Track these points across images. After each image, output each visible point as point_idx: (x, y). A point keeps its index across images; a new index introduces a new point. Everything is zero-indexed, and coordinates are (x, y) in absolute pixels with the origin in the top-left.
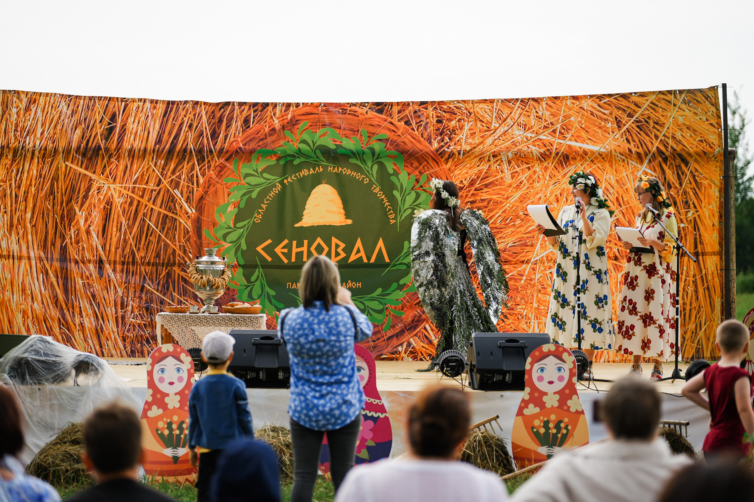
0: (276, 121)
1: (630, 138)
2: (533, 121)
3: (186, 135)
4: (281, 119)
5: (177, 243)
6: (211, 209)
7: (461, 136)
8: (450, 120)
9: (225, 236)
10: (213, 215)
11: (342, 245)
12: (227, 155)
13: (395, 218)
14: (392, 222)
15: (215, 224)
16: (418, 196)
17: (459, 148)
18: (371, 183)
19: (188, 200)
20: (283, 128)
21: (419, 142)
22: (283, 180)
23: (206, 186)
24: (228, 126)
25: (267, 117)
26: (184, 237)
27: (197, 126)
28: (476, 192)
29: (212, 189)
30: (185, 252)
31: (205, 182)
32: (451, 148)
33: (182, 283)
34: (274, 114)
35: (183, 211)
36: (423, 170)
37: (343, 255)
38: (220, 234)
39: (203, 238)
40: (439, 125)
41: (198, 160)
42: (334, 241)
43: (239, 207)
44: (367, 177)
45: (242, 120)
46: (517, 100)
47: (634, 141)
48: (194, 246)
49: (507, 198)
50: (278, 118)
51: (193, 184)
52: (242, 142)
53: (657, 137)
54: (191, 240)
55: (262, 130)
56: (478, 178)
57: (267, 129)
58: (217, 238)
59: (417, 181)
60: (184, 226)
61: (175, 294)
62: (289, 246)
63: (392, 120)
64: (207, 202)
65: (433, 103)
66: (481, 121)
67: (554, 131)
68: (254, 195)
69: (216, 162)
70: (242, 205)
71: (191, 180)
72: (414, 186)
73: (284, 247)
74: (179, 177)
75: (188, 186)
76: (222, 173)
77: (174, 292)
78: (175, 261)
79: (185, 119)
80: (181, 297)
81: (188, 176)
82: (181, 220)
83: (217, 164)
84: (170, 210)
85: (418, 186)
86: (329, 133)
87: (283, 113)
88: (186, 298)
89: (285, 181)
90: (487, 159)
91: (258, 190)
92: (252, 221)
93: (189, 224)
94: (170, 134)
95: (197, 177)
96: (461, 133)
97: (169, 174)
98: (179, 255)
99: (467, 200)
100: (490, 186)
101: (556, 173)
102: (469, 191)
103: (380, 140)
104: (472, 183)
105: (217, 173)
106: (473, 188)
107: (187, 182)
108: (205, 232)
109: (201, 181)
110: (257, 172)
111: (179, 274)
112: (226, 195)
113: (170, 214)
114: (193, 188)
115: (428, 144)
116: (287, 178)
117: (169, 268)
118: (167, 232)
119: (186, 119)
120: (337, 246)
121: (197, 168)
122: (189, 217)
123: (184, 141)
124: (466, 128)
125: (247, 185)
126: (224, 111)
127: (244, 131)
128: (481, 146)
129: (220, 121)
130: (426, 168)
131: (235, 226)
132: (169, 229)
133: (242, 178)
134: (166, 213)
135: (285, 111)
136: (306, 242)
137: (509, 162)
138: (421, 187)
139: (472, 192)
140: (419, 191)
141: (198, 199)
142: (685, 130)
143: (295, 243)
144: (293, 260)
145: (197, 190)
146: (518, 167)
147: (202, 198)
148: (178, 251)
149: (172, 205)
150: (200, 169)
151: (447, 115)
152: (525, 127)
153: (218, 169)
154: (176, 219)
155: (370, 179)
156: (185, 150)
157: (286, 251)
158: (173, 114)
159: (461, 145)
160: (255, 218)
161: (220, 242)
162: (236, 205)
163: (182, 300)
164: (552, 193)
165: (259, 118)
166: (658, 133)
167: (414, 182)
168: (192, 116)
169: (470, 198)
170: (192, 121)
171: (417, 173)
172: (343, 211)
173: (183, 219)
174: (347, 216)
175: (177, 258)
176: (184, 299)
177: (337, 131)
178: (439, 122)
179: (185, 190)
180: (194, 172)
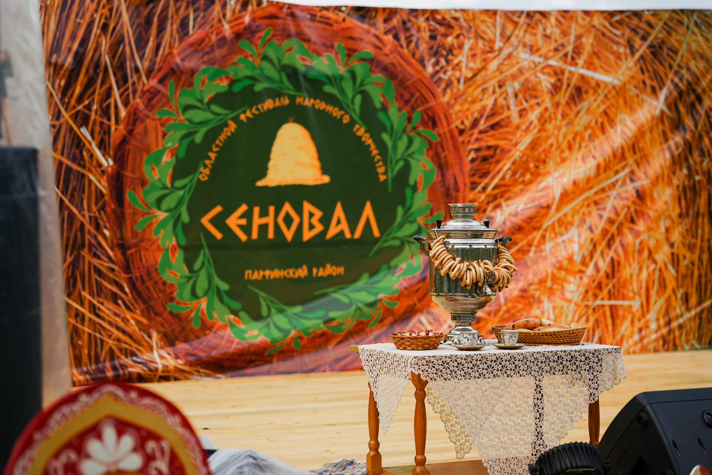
0: (226, 26)
1: (644, 68)
2: (540, 41)
3: (98, 42)
4: (234, 23)
5: (86, 213)
6: (138, 159)
7: (460, 58)
8: (445, 36)
9: (159, 201)
10: (140, 167)
11: (318, 214)
12: (161, 75)
13: (385, 173)
14: (382, 178)
15: (144, 183)
16: (411, 142)
17: (458, 74)
18: (352, 122)
19: (102, 145)
20: (238, 36)
21: (410, 64)
22: (238, 116)
23: (131, 122)
24: (161, 30)
25: (213, 19)
26: (96, 204)
27: (114, 28)
28: (481, 136)
29: (139, 128)
30: (98, 227)
31: (128, 115)
32: (449, 73)
33: (95, 276)
34: (224, 16)
35: (95, 163)
36: (415, 106)
37: (319, 228)
38: (152, 198)
39: (126, 205)
40: (432, 42)
41: (117, 82)
42: (307, 207)
43: (177, 157)
44: (347, 113)
45: (178, 21)
46: (522, 12)
47: (648, 71)
48: (112, 217)
49: (516, 145)
50: (229, 22)
51: (109, 119)
52: (179, 54)
53: (671, 67)
54: (108, 209)
55: (207, 40)
56: (482, 116)
57: (214, 38)
58: (146, 205)
59: (409, 120)
60: (96, 187)
61: (85, 294)
62: (248, 215)
63: (377, 33)
64: (131, 147)
65: (424, 11)
66: (483, 38)
67: (566, 55)
68: (198, 138)
69: (144, 85)
70: (182, 154)
71: (105, 112)
72: (406, 127)
73: (241, 217)
74: (89, 107)
75: (102, 124)
76: (154, 102)
77: (84, 290)
78: (83, 241)
79: (95, 15)
80: (94, 297)
81: (101, 106)
82: (92, 177)
83: (146, 88)
84: (74, 160)
85: (410, 127)
86: (296, 47)
87: (237, 15)
88: (101, 300)
89: (243, 117)
90: (491, 90)
91: (203, 130)
92: (196, 179)
93: (105, 183)
94: (73, 38)
95: (116, 107)
96: (459, 54)
97: (73, 102)
98: (89, 232)
99: (471, 147)
100: (496, 128)
101: (568, 111)
102: (471, 135)
103: (363, 60)
104: (475, 123)
105: (146, 102)
106: (476, 131)
107: (100, 116)
108: (129, 195)
109: (123, 113)
110: (201, 101)
111: (90, 263)
112: (160, 135)
113: (75, 167)
114: (109, 127)
115: (420, 67)
116: (244, 112)
117: (75, 252)
118: (72, 196)
119: (97, 16)
120: (311, 215)
121: (116, 93)
122: (103, 172)
123: (96, 50)
124: (467, 46)
125: (187, 123)
126: (153, 8)
127: (181, 39)
128: (483, 73)
129: (148, 22)
130: (419, 102)
131: (172, 185)
132: (74, 189)
133: (180, 112)
134: (69, 163)
135: (240, 12)
136: (272, 209)
137: (516, 96)
138: (414, 128)
139: (475, 136)
140: (412, 134)
141: (117, 142)
142: (699, 59)
143: (256, 210)
144: (255, 235)
145: (116, 129)
146: (527, 101)
147: (124, 141)
148: (88, 226)
149: (77, 152)
150: (121, 95)
151: (442, 29)
152: (533, 49)
153: (147, 95)
154: (83, 176)
155: (351, 117)
156: (97, 66)
157: (244, 222)
158: (75, 8)
159: (460, 70)
160: (201, 173)
161: (151, 211)
162: (174, 152)
163: (95, 302)
164: (565, 137)
165: (202, 22)
166: (672, 62)
167: (405, 122)
168: (106, 11)
169: (473, 144)
170: (106, 18)
171: (408, 108)
172: (317, 163)
173: (95, 176)
174: (324, 171)
175: (87, 236)
176: (99, 302)
177: (305, 46)
178: (433, 37)
179: (97, 128)
180: (112, 101)
